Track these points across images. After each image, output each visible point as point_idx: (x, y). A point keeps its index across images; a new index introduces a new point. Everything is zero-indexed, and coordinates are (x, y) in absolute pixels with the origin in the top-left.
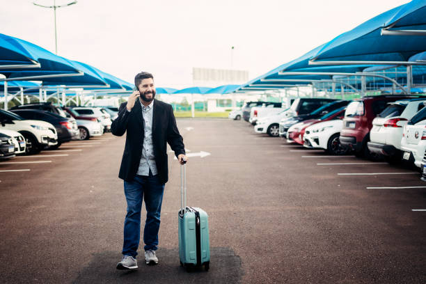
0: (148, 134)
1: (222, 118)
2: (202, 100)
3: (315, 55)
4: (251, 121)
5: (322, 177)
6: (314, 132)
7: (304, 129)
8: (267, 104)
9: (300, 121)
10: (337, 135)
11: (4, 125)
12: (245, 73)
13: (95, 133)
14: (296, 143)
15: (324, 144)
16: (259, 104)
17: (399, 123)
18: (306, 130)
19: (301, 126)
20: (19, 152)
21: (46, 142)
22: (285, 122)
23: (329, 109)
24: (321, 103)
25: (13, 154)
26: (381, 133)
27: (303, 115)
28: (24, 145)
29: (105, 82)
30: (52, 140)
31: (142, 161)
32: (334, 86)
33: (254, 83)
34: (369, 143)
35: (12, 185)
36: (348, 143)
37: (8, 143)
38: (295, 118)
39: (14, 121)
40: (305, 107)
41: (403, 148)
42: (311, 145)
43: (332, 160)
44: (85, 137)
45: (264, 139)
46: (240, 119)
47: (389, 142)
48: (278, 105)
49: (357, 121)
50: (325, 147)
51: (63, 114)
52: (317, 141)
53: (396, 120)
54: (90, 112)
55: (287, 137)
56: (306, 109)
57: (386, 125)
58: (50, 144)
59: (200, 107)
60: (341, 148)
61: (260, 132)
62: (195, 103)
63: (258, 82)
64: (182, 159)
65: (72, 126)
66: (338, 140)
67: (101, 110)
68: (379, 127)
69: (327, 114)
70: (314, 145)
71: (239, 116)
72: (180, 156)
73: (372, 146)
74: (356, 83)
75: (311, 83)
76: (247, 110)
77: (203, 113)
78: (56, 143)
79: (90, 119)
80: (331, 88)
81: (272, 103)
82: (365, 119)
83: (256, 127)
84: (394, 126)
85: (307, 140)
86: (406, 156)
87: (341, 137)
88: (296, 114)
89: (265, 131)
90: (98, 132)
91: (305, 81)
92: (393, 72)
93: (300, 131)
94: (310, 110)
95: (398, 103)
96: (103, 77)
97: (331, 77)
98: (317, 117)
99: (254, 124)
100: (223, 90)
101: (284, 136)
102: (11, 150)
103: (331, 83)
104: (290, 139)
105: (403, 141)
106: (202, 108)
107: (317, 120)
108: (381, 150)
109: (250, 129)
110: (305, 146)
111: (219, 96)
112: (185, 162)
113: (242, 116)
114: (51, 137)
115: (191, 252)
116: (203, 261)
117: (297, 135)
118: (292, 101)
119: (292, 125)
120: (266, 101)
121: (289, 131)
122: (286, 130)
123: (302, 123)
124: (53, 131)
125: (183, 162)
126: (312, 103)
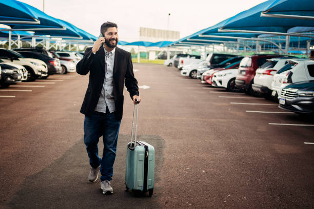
0: (109, 76)
1: (159, 64)
2: (145, 51)
3: (223, 25)
4: (179, 67)
5: (220, 104)
6: (219, 76)
7: (213, 74)
8: (191, 56)
9: (211, 69)
10: (234, 79)
11: (12, 61)
12: (177, 33)
13: (71, 70)
14: (207, 84)
15: (225, 85)
16: (186, 55)
17: (272, 73)
18: (214, 75)
19: (211, 72)
20: (23, 79)
21: (39, 74)
22: (201, 68)
23: (231, 62)
24: (227, 57)
25: (20, 80)
26: (261, 79)
27: (214, 65)
28: (26, 74)
29: (78, 34)
30: (44, 73)
31: (101, 99)
32: (238, 46)
33: (183, 41)
34: (253, 85)
35: (23, 99)
36: (240, 84)
37: (17, 73)
38: (208, 67)
39: (19, 59)
40: (215, 59)
41: (272, 88)
42: (216, 85)
43: (229, 95)
44: (64, 72)
45: (187, 80)
46: (171, 66)
47: (265, 85)
48: (198, 57)
49: (247, 71)
50: (226, 86)
51: (50, 55)
52: (220, 82)
53: (270, 71)
54: (68, 55)
55: (202, 79)
56: (217, 61)
57: (264, 74)
58: (43, 75)
59: (144, 56)
60: (236, 88)
61: (184, 75)
62: (141, 53)
63: (185, 41)
64: (136, 100)
65: (57, 64)
66: (234, 82)
67: (75, 54)
68: (259, 75)
69: (230, 65)
70: (219, 85)
71: (171, 63)
72: (135, 97)
73: (254, 86)
74: (253, 45)
75: (222, 43)
76: (177, 60)
77: (146, 60)
78: (47, 75)
79: (68, 60)
80: (236, 47)
81: (194, 56)
82: (252, 69)
83: (182, 72)
84: (269, 74)
85: (214, 82)
86: (274, 94)
87: (236, 81)
88: (209, 64)
89: (188, 74)
90: (73, 70)
91: (218, 41)
92: (277, 39)
93: (210, 75)
94: (218, 62)
95: (272, 60)
96: (78, 31)
97: (236, 40)
98: (223, 67)
99: (181, 69)
100: (160, 45)
101: (200, 78)
102: (19, 77)
103: (236, 44)
104: (204, 80)
105: (273, 84)
106: (145, 56)
107: (222, 69)
108: (259, 89)
109: (178, 73)
110: (213, 85)
111: (157, 48)
112: (138, 102)
113: (173, 64)
114: (43, 71)
115: (139, 180)
116: (148, 188)
117: (208, 78)
118: (208, 55)
119: (205, 71)
120: (191, 54)
121: (203, 74)
122: (201, 74)
123: (213, 70)
124: (45, 66)
125: (137, 102)
126: (221, 57)
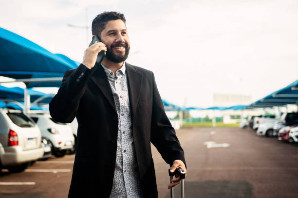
4: (254, 128)
6: (295, 132)
8: (265, 117)
14: (285, 140)
16: (260, 117)
18: (291, 131)
19: (287, 128)
27: (290, 122)
42: (294, 141)
48: (273, 117)
61: (260, 134)
71: (246, 126)
76: (252, 121)
77: (220, 124)
83: (258, 131)
85: (291, 138)
88: (284, 122)
89: (264, 133)
101: (277, 136)
106: (220, 121)
109: (254, 133)
110: (290, 141)
111: (232, 112)
117: (285, 135)
119: (281, 128)
121: (280, 132)
126: (295, 116)
